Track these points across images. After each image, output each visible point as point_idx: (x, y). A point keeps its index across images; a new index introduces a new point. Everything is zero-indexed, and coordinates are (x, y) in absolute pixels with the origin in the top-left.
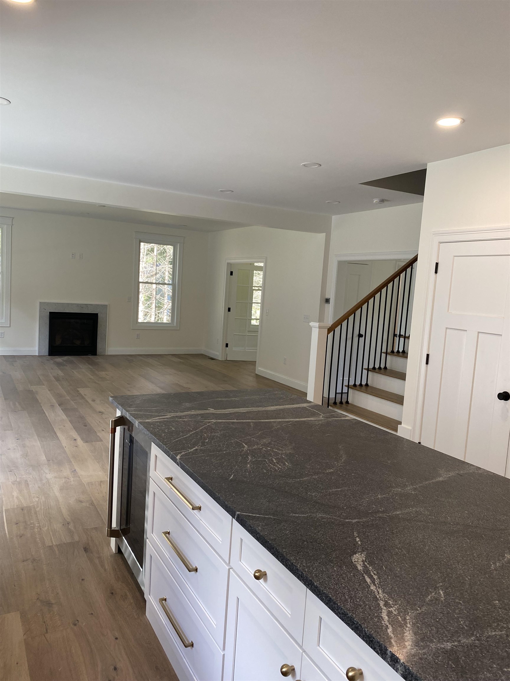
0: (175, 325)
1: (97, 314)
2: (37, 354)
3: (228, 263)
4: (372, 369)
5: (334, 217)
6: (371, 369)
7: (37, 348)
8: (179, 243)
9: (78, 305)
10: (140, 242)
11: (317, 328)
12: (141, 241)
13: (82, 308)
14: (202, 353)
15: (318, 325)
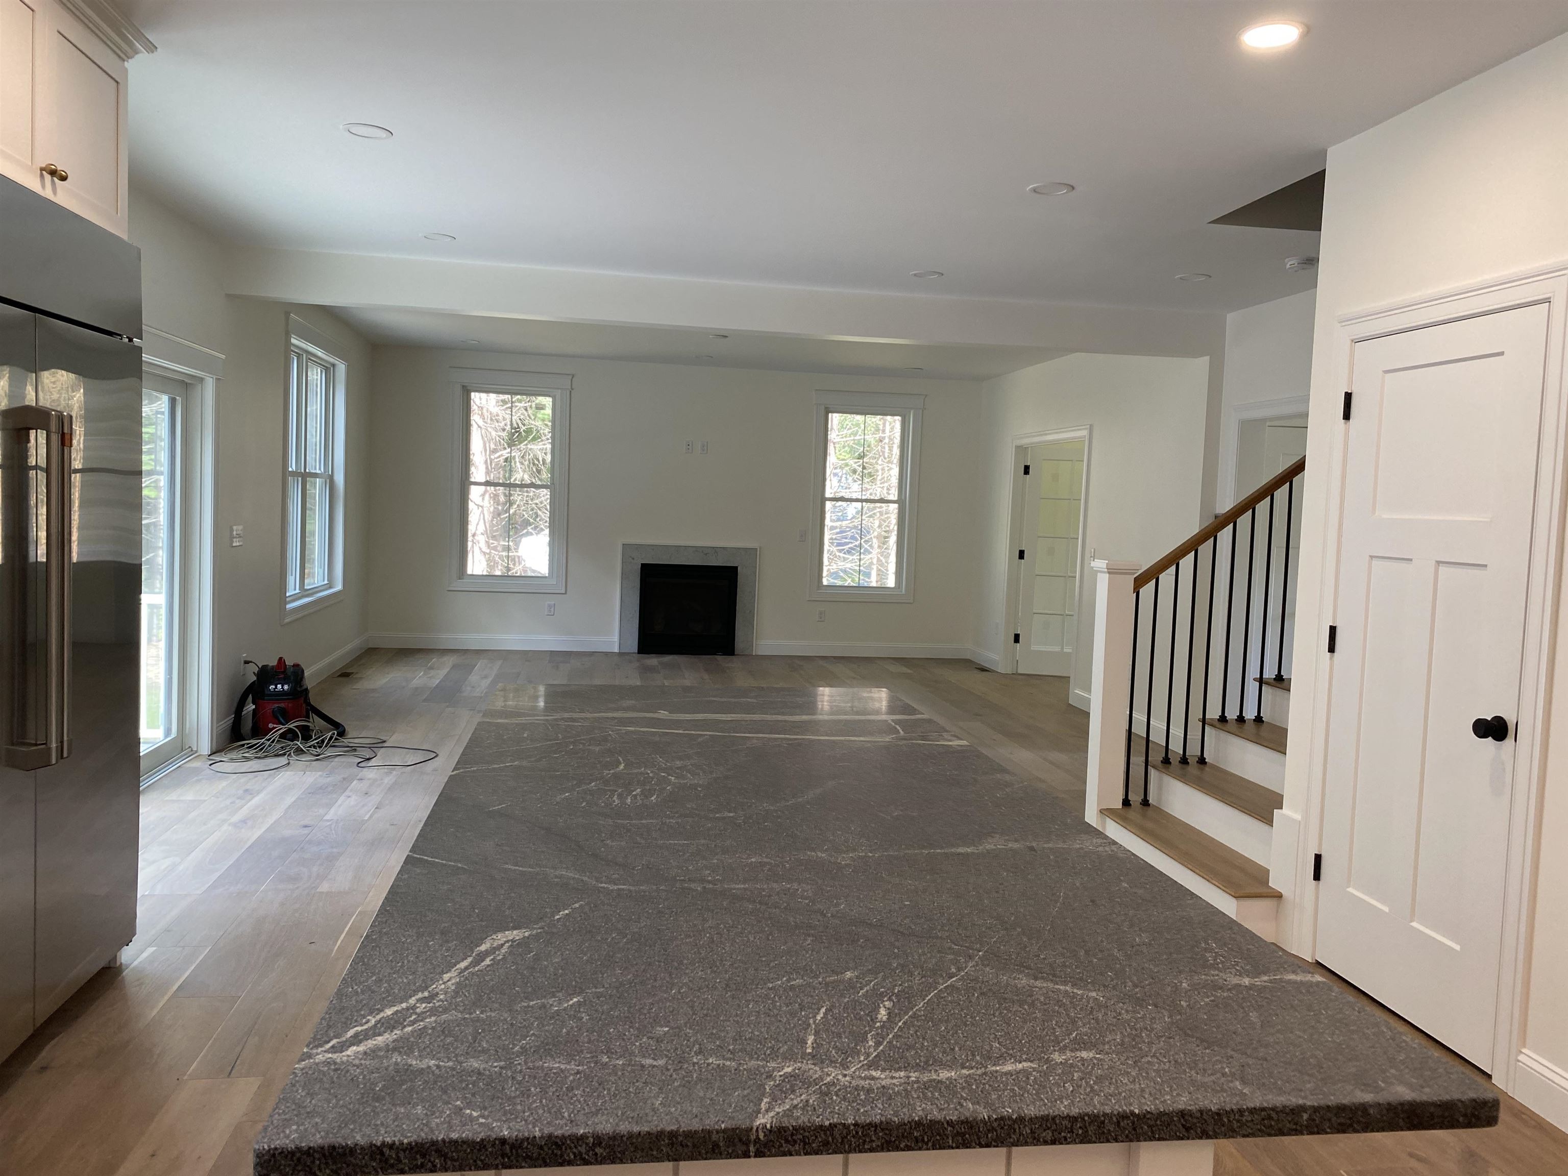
0: (904, 592)
1: (736, 568)
2: (616, 650)
3: (1018, 447)
4: (1275, 679)
5: (1231, 317)
6: (1272, 681)
7: (616, 638)
8: (911, 408)
9: (696, 549)
10: (828, 411)
11: (1104, 572)
12: (831, 409)
13: (706, 554)
14: (968, 657)
15: (1105, 566)
